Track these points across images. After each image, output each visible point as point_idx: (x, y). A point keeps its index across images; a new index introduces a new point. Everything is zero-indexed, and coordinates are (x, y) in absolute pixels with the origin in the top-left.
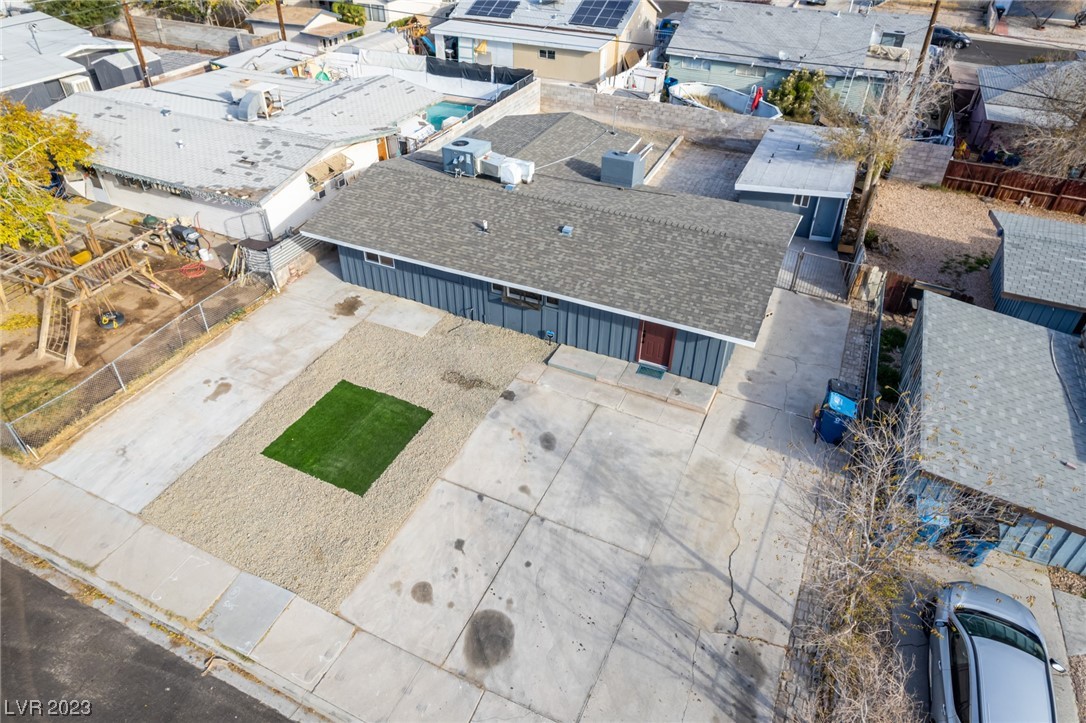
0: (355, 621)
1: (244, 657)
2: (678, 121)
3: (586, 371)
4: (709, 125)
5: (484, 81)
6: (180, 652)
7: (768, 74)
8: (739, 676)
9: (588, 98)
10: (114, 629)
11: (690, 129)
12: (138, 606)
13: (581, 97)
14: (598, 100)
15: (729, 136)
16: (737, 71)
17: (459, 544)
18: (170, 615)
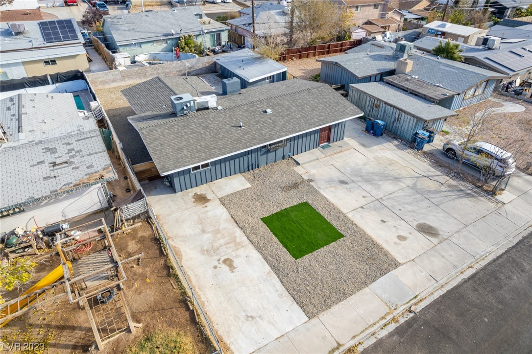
0: (409, 260)
1: (415, 297)
2: (167, 71)
3: (314, 158)
4: (182, 68)
5: (44, 85)
6: (402, 321)
7: (169, 42)
8: (457, 190)
9: (117, 75)
10: (381, 343)
11: (174, 73)
12: (372, 330)
13: (113, 75)
14: (123, 74)
15: (192, 70)
16: (155, 44)
17: (383, 221)
18: (383, 318)
